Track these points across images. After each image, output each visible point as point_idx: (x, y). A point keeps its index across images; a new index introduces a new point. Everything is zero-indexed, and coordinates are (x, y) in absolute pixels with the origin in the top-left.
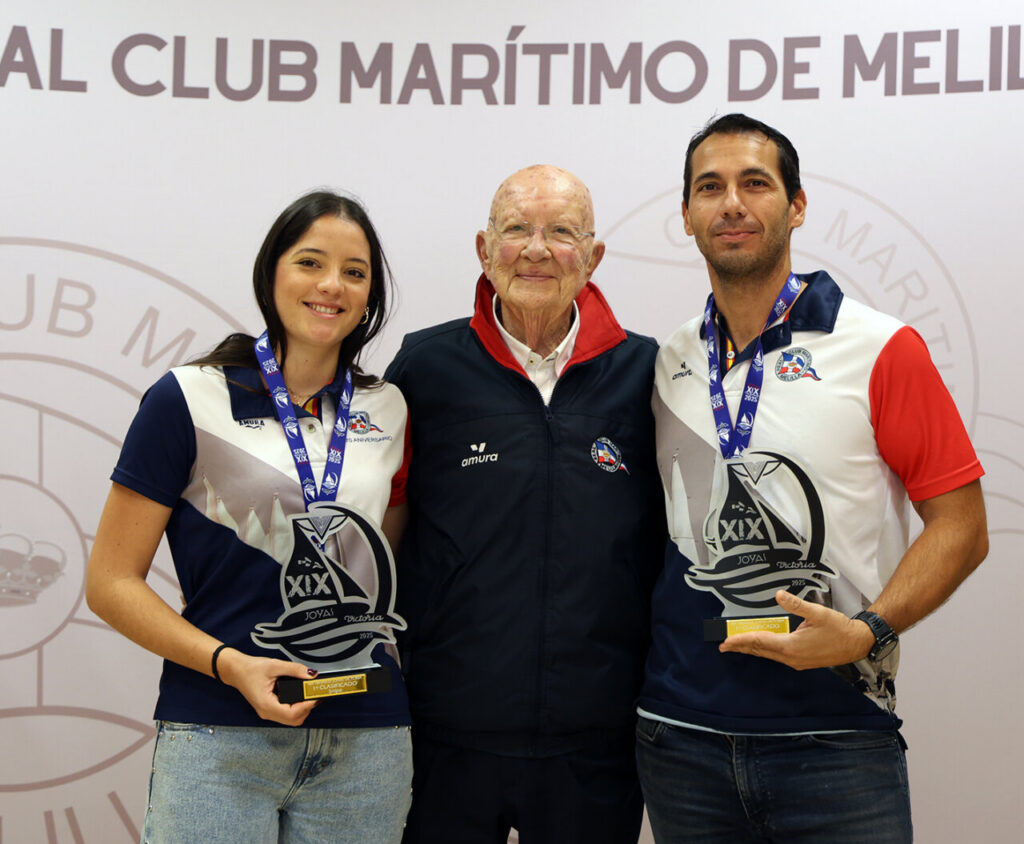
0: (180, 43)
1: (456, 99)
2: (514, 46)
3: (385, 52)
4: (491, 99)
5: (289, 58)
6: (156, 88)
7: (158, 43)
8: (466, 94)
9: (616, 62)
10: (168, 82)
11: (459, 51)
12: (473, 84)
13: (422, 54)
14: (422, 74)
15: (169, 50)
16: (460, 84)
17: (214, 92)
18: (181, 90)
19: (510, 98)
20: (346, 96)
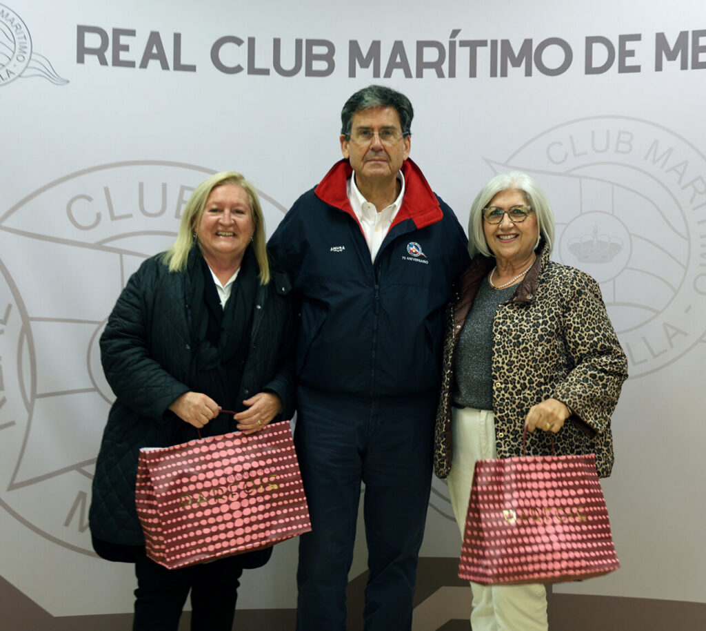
0: (252, 41)
1: (420, 75)
2: (455, 42)
3: (376, 46)
4: (441, 75)
5: (317, 50)
6: (238, 69)
7: (238, 42)
8: (426, 71)
9: (516, 50)
10: (245, 65)
11: (421, 45)
12: (430, 65)
13: (398, 47)
14: (398, 60)
15: (245, 46)
16: (421, 65)
17: (273, 71)
18: (253, 70)
19: (452, 74)
20: (352, 74)
